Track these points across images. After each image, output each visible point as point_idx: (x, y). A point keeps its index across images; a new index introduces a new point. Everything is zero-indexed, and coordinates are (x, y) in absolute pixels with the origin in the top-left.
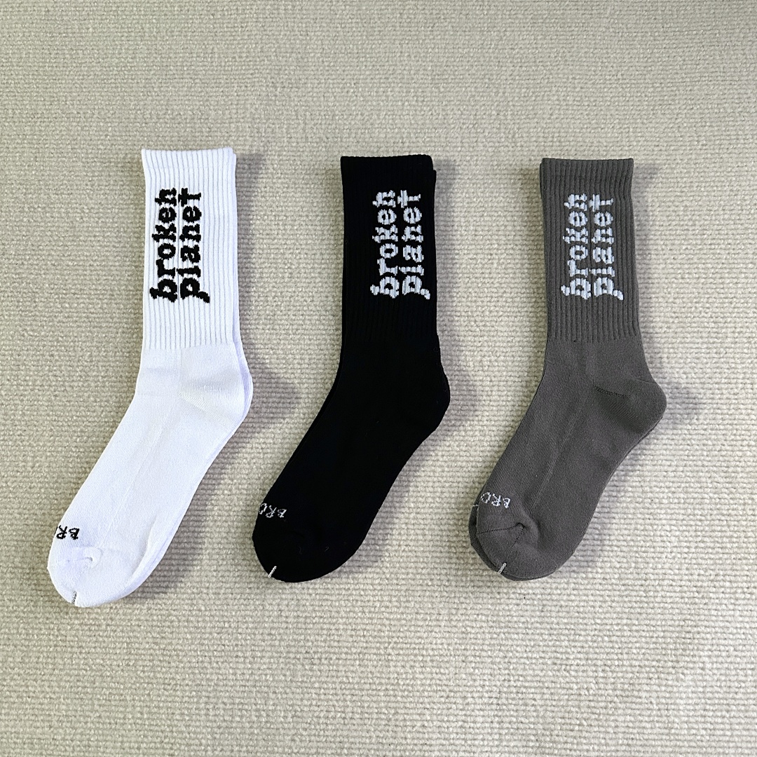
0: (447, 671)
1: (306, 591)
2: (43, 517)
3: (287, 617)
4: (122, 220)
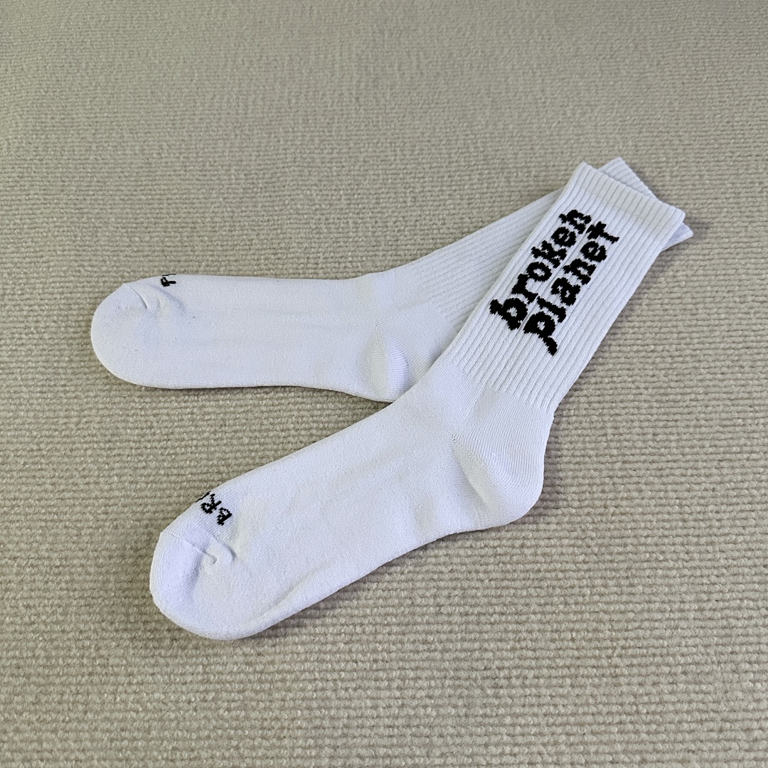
3: (449, 615)
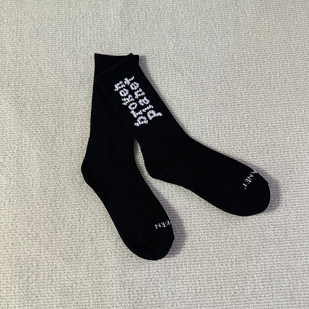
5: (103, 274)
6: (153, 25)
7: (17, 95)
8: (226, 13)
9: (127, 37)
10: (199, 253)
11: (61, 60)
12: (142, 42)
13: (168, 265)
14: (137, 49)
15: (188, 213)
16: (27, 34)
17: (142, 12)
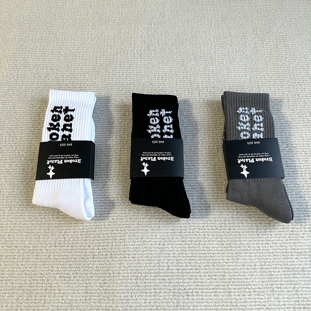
0: (263, 297)
1: (181, 255)
2: (41, 219)
4: (82, 80)
5: (103, 298)
6: (171, 48)
7: (32, 104)
8: (243, 40)
9: (146, 58)
10: (213, 280)
11: (80, 75)
12: (160, 63)
13: (177, 291)
14: (155, 68)
15: (201, 234)
16: (49, 50)
17: (162, 36)
